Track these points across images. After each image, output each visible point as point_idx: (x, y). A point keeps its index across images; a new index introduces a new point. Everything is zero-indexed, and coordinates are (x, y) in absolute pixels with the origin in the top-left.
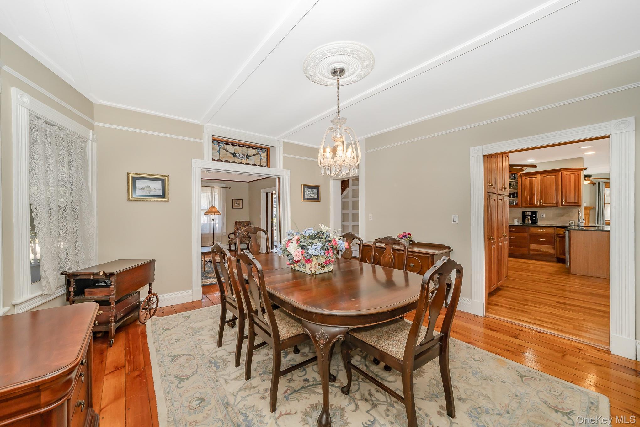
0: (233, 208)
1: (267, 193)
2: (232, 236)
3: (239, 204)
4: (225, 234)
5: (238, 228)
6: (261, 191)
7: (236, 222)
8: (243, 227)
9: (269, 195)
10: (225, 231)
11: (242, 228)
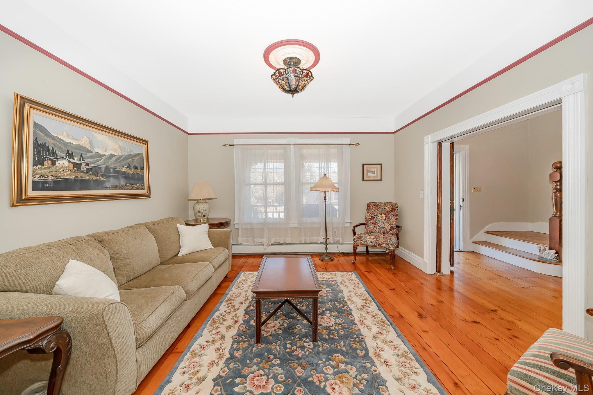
0: (363, 180)
1: (440, 144)
2: (360, 230)
3: (374, 173)
4: (348, 225)
5: (373, 215)
6: (425, 140)
7: (369, 205)
8: (383, 215)
9: (446, 146)
10: (348, 220)
11: (380, 216)
